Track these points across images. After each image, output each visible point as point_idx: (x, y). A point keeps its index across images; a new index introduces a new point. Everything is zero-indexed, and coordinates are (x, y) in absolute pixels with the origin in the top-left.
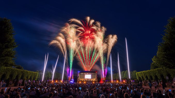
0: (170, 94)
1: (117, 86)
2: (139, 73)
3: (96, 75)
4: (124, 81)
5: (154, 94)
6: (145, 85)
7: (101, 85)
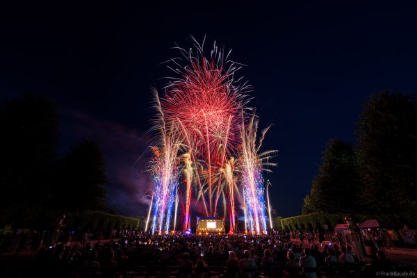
0: (330, 250)
1: (253, 239)
2: (285, 219)
3: (223, 223)
5: (307, 250)
6: (294, 238)
7: (231, 238)
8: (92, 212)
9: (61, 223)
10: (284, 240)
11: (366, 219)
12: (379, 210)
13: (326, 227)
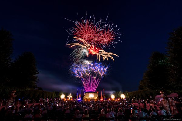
0: (153, 109)
1: (113, 103)
2: (129, 93)
3: (98, 94)
4: (118, 99)
6: (134, 102)
7: (102, 102)
8: (30, 89)
9: (13, 95)
10: (129, 103)
11: (171, 93)
12: (178, 88)
13: (151, 97)
